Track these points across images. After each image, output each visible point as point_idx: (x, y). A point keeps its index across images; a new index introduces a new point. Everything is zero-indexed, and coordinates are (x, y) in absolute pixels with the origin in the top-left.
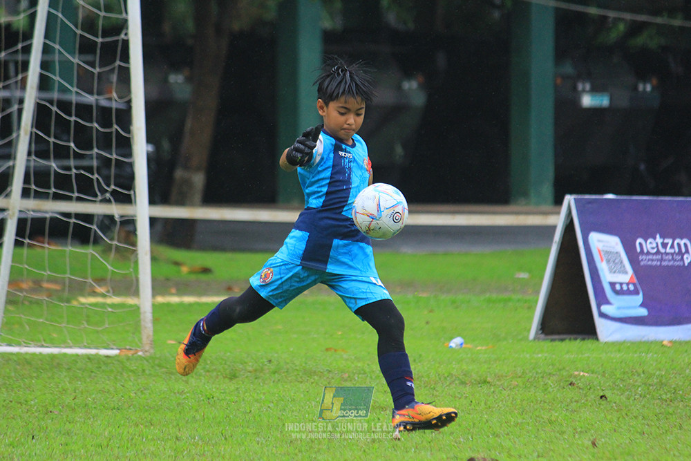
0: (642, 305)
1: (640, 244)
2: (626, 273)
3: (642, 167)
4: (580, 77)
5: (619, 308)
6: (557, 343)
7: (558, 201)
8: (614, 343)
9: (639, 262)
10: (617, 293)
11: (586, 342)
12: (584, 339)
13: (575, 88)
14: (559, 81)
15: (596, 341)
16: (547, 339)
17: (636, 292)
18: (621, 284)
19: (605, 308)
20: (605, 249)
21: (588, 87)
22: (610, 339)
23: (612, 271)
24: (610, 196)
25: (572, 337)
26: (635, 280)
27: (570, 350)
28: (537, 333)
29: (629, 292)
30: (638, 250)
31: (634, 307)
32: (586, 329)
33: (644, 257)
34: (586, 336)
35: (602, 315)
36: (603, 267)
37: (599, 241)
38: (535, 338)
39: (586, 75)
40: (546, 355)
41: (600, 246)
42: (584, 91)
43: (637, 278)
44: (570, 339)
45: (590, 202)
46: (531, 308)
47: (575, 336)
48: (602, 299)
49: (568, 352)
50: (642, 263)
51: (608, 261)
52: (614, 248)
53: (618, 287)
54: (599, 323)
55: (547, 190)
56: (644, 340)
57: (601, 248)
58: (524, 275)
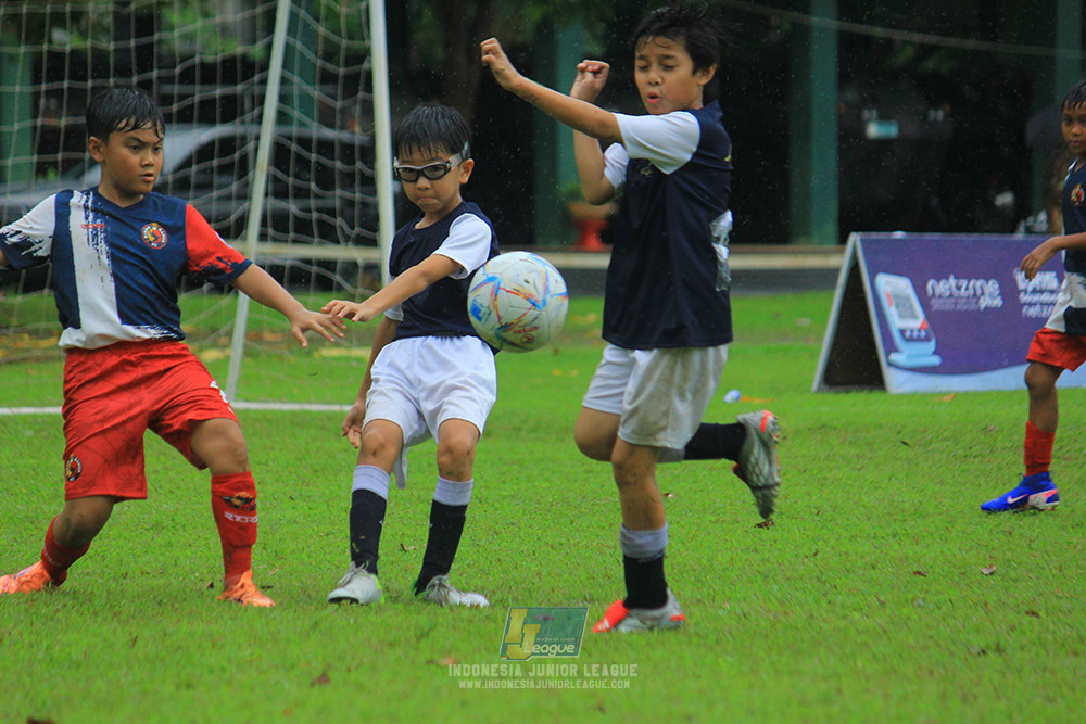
0: (935, 353)
1: (932, 287)
2: (914, 316)
3: (935, 201)
4: (865, 104)
5: (910, 356)
6: (842, 396)
7: (843, 240)
8: (904, 395)
9: (931, 306)
10: (910, 340)
11: (874, 393)
12: (870, 391)
13: (859, 117)
14: (843, 108)
15: (884, 393)
16: (831, 391)
17: (927, 339)
18: (912, 331)
19: (894, 357)
20: (894, 292)
21: (875, 113)
22: (901, 390)
23: (901, 316)
24: (899, 235)
25: (859, 388)
26: (927, 326)
27: (854, 404)
28: (820, 384)
29: (919, 339)
30: (930, 292)
31: (926, 356)
33: (936, 301)
34: (875, 388)
35: (890, 364)
36: (892, 313)
38: (819, 390)
39: (872, 102)
40: (830, 408)
41: (889, 289)
42: (870, 120)
43: (930, 324)
44: (857, 391)
45: (877, 240)
46: (814, 356)
47: (862, 387)
48: (891, 347)
50: (935, 308)
51: (897, 306)
52: (904, 291)
53: (908, 334)
54: (888, 374)
55: (831, 228)
56: (935, 391)
57: (889, 291)
58: (805, 322)
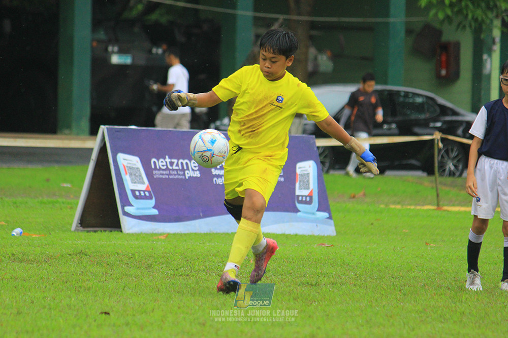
0: (154, 207)
1: (154, 162)
2: (143, 183)
4: (110, 42)
5: (138, 209)
6: (92, 233)
7: (94, 132)
8: (133, 235)
9: (152, 175)
10: (136, 197)
11: (113, 233)
12: (111, 231)
13: (106, 50)
14: (95, 44)
15: (120, 233)
16: (84, 231)
17: (150, 198)
18: (139, 191)
19: (127, 209)
20: (129, 165)
21: (116, 49)
22: (131, 231)
23: (133, 182)
24: (133, 127)
25: (102, 229)
26: (150, 189)
27: (101, 239)
28: (77, 226)
29: (145, 198)
30: (153, 166)
31: (149, 208)
32: (115, 225)
33: (157, 172)
34: (113, 229)
35: (126, 214)
36: (127, 179)
37: (124, 159)
38: (76, 230)
39: (115, 41)
40: (83, 241)
41: (125, 163)
42: (113, 52)
43: (151, 187)
44: (101, 231)
45: (118, 131)
46: (73, 208)
47: (105, 229)
48: (126, 203)
50: (155, 177)
51: (131, 174)
52: (135, 164)
53: (137, 193)
54: (124, 220)
55: (85, 124)
56: (154, 232)
57: (125, 165)
58: (67, 185)
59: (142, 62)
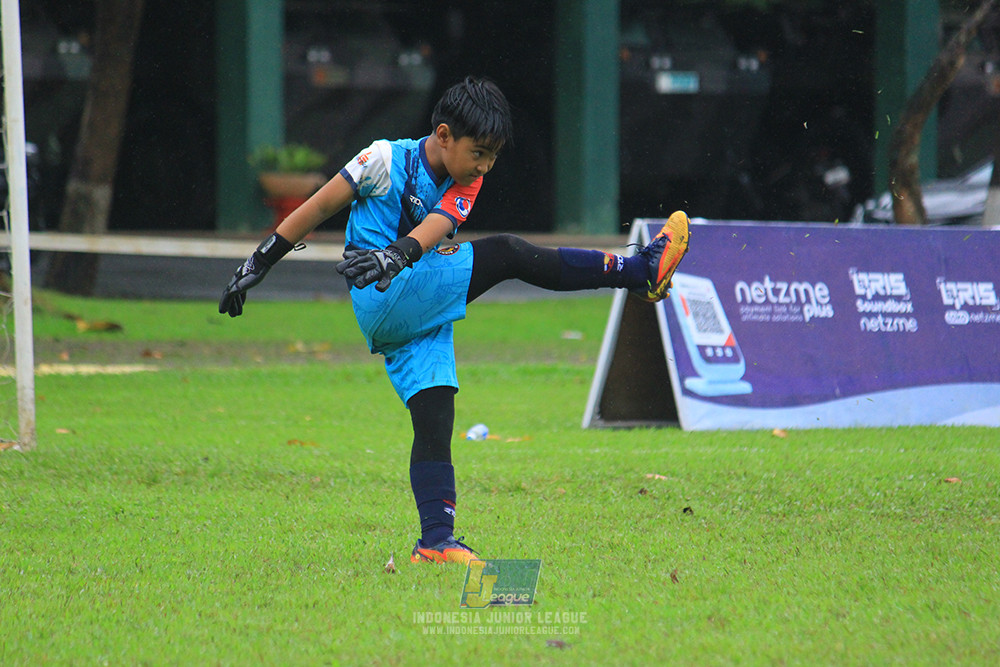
0: (744, 378)
1: (742, 290)
2: (720, 331)
3: (745, 179)
4: (655, 48)
5: (711, 382)
6: (622, 433)
7: (625, 230)
8: (703, 434)
9: (739, 316)
10: (708, 360)
11: (663, 430)
12: (659, 427)
13: (648, 65)
14: (626, 54)
15: (677, 431)
16: (608, 427)
17: (735, 360)
18: (714, 348)
19: (691, 383)
20: (692, 297)
21: (667, 62)
22: (699, 427)
23: (701, 329)
24: (699, 221)
25: (644, 423)
26: (735, 342)
27: (641, 442)
28: (593, 419)
29: (725, 360)
30: (739, 298)
31: (732, 381)
32: (663, 412)
33: (747, 309)
34: (664, 423)
35: (687, 392)
36: (688, 324)
37: (683, 286)
38: (592, 425)
39: (665, 47)
40: (607, 450)
41: (685, 293)
42: (662, 69)
43: (738, 340)
44: (641, 427)
46: (585, 382)
47: (648, 423)
48: (687, 369)
49: (637, 446)
50: (745, 318)
51: (696, 315)
52: (704, 296)
53: (709, 352)
54: (683, 404)
55: (609, 212)
56: (746, 428)
57: (685, 296)
58: (574, 335)
59: (718, 86)
